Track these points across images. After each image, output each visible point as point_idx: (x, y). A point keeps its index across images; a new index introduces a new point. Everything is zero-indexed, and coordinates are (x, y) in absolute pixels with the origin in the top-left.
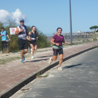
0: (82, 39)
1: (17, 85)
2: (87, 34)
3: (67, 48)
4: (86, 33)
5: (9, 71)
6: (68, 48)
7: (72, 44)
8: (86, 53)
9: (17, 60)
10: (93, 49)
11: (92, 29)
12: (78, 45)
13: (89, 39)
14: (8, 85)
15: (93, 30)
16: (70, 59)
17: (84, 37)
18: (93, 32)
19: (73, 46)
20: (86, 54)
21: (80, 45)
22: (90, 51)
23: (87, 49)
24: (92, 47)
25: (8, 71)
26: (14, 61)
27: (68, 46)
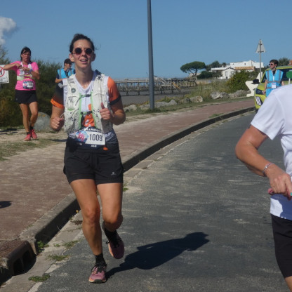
0: (174, 98)
1: (61, 210)
2: (174, 83)
3: (145, 120)
4: (172, 81)
5: (22, 176)
6: (148, 122)
7: (153, 110)
8: (198, 133)
9: (29, 151)
10: (214, 124)
11: (188, 69)
12: (169, 112)
13: (192, 99)
14: (39, 210)
15: (190, 74)
16: (164, 148)
17: (166, 92)
18: (188, 80)
19: (158, 116)
20: (199, 137)
21: (175, 114)
22: (206, 129)
23: (199, 123)
24: (208, 119)
25: (22, 178)
26: (23, 154)
27: (146, 115)
